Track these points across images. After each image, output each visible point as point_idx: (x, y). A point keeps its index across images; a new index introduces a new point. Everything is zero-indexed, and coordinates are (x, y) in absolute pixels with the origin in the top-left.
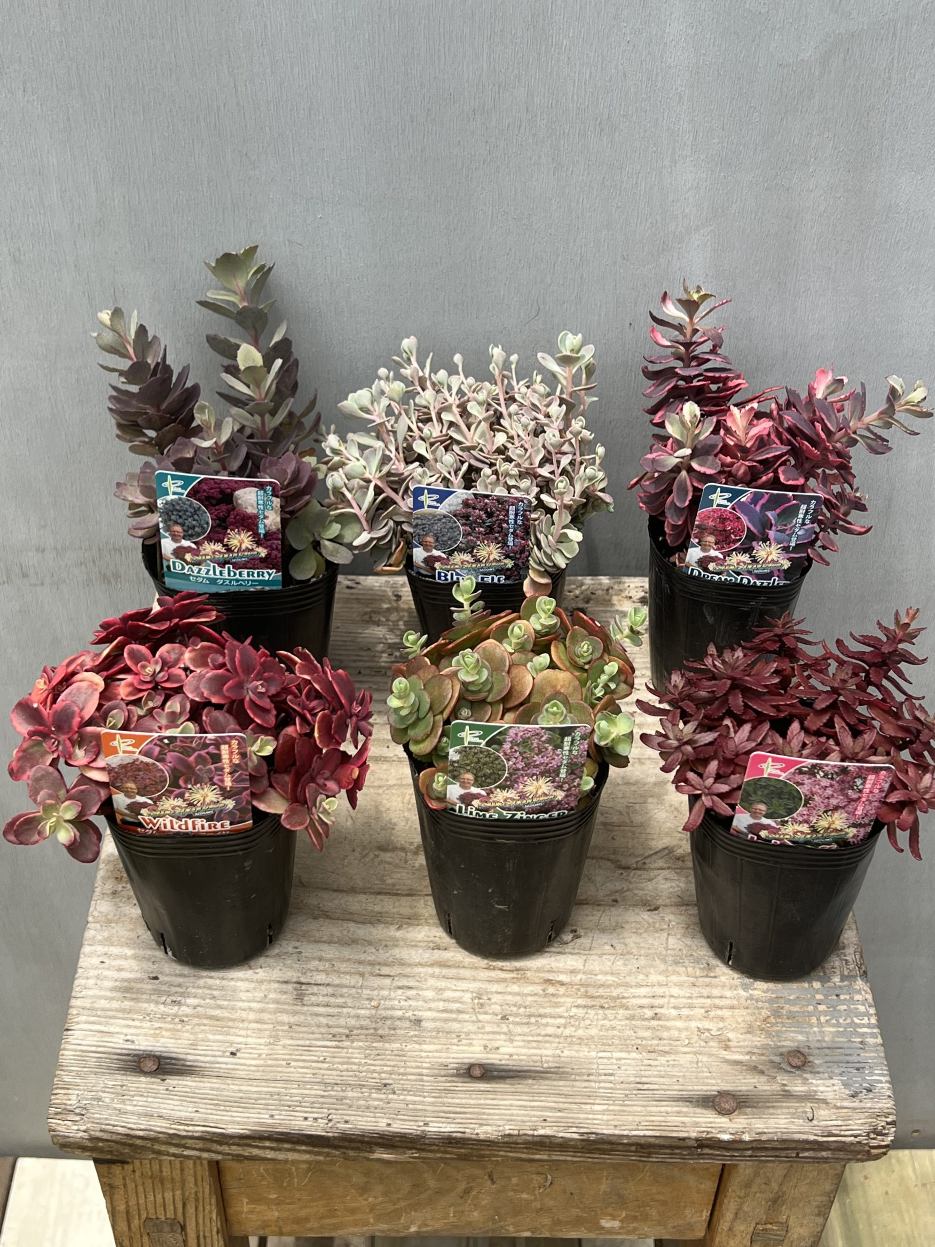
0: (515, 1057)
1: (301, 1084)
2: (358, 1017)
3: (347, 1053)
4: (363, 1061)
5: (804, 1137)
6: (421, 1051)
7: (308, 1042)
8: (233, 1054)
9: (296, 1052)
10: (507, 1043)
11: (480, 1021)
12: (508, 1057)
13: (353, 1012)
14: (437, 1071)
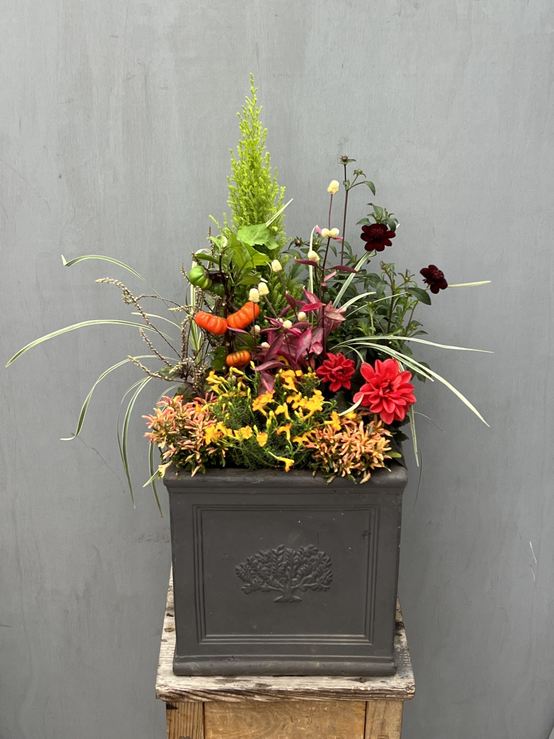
5: (386, 688)
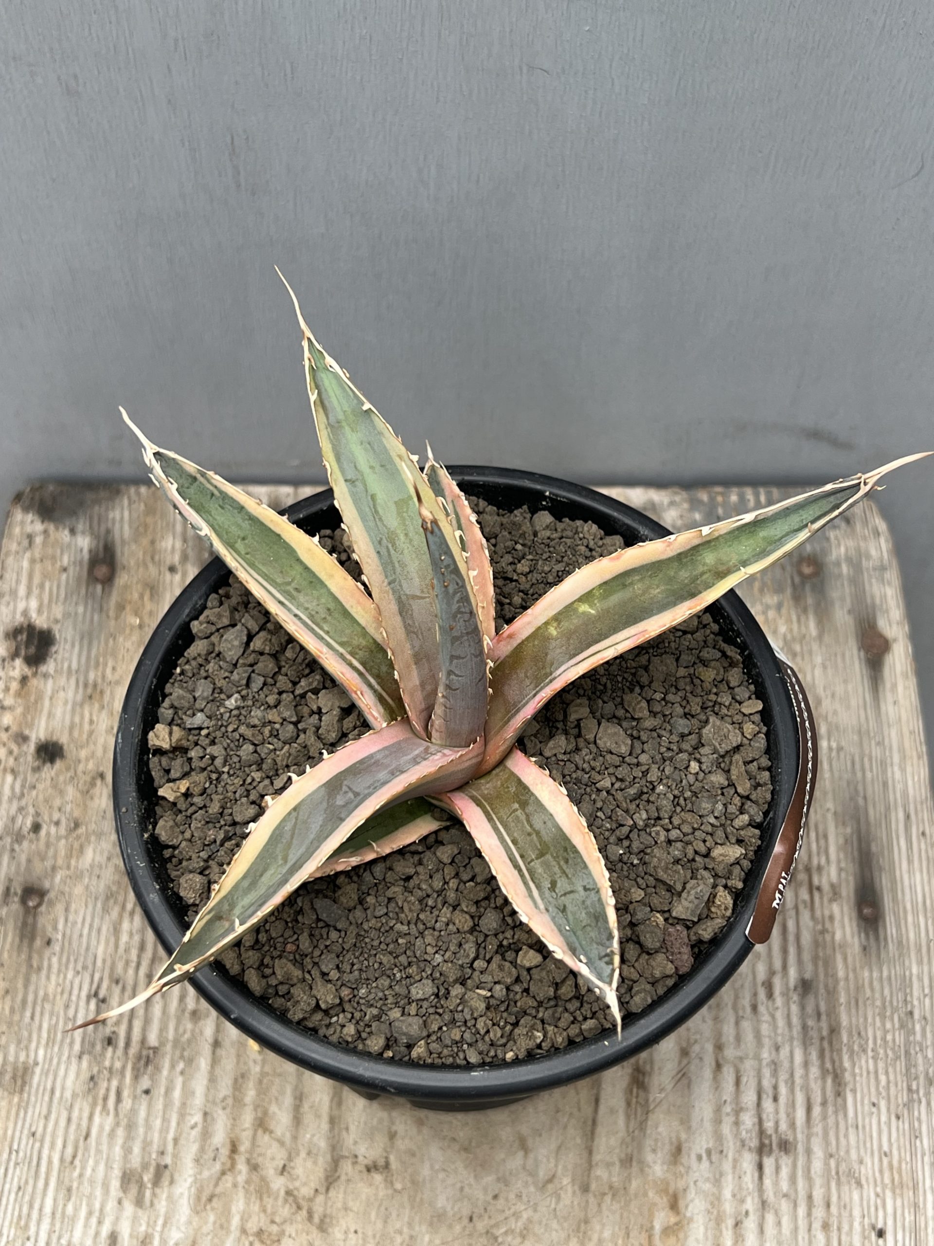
0: (843, 865)
1: (916, 1135)
2: (806, 1064)
3: (861, 1075)
4: (870, 1054)
6: (847, 979)
7: (851, 1131)
8: (881, 1234)
9: (868, 1145)
10: (824, 873)
11: (796, 908)
12: (843, 875)
13: (799, 1072)
14: (874, 959)
